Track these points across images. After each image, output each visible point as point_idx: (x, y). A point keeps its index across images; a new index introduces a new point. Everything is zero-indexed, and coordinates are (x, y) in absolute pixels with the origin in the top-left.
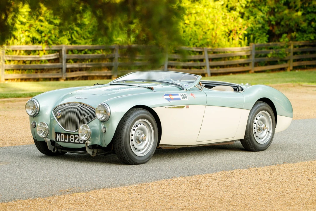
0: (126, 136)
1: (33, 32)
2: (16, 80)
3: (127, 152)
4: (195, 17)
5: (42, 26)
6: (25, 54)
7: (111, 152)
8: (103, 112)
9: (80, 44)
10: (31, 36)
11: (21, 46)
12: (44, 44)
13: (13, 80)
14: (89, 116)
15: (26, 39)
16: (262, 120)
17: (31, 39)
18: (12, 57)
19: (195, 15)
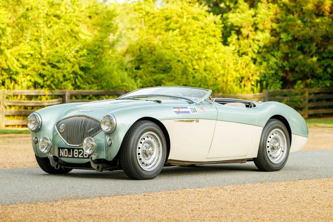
0: (133, 149)
1: (35, 77)
2: (17, 126)
3: (133, 166)
4: (205, 62)
5: (44, 70)
6: (26, 99)
7: (117, 167)
8: (108, 123)
9: (84, 89)
10: (33, 80)
11: (23, 91)
12: (47, 89)
13: (14, 127)
14: (94, 129)
15: (27, 84)
16: (276, 139)
17: (33, 84)
18: (13, 102)
19: (205, 60)
